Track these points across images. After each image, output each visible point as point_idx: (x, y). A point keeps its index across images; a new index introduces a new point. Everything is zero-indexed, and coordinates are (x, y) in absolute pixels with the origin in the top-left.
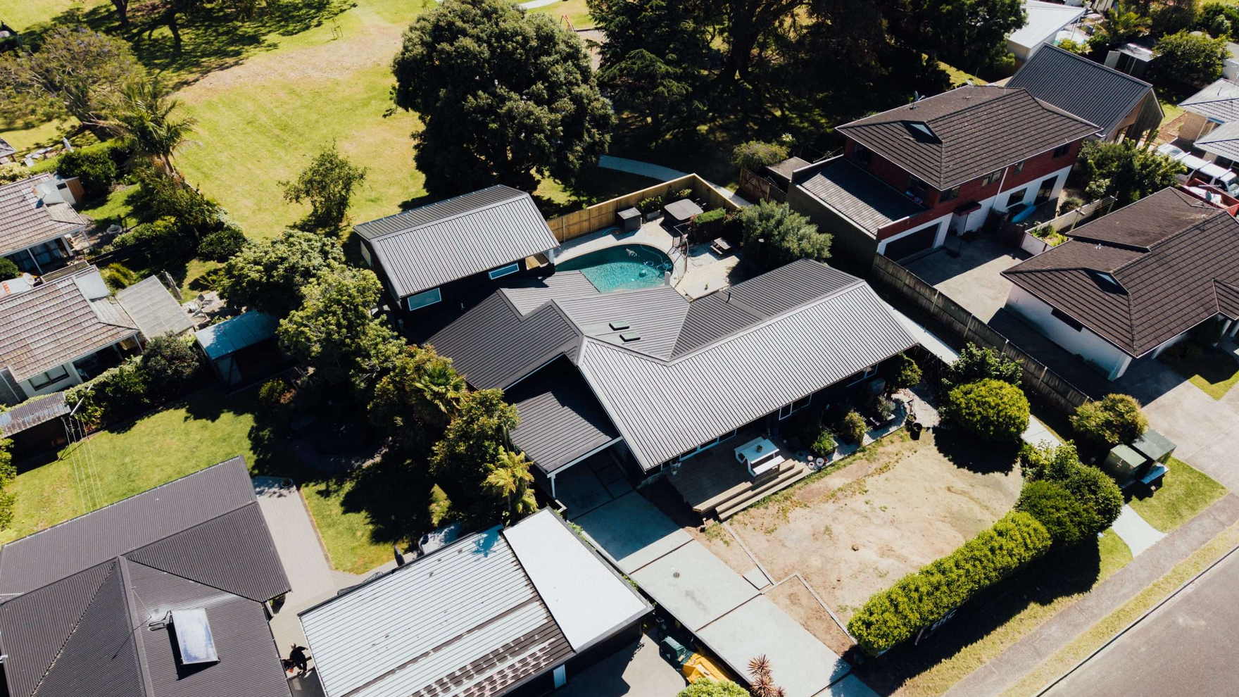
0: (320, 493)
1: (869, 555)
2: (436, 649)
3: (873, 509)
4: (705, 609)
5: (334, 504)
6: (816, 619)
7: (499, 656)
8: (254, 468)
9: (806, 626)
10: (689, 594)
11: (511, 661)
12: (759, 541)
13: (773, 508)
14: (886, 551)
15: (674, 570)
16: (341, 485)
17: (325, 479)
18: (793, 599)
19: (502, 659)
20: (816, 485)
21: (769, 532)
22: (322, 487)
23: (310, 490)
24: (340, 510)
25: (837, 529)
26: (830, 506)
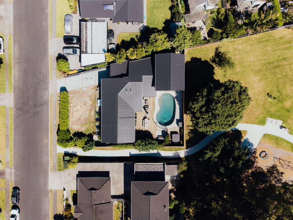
0: (138, 35)
1: (79, 107)
2: (92, 37)
3: (85, 114)
4: (84, 79)
5: (134, 37)
6: (74, 92)
7: (86, 44)
8: (149, 27)
9: (74, 90)
10: (87, 78)
11: (85, 46)
12: (90, 94)
13: (94, 100)
14: (78, 110)
15: (92, 79)
16: (137, 39)
17: (140, 37)
18: (79, 92)
19: (86, 45)
20: (94, 109)
21: (90, 96)
22: (138, 36)
23: (139, 34)
24: (132, 37)
25: (85, 107)
26: (89, 108)
